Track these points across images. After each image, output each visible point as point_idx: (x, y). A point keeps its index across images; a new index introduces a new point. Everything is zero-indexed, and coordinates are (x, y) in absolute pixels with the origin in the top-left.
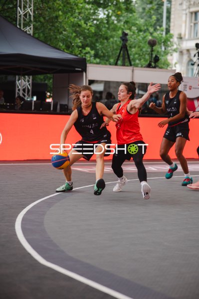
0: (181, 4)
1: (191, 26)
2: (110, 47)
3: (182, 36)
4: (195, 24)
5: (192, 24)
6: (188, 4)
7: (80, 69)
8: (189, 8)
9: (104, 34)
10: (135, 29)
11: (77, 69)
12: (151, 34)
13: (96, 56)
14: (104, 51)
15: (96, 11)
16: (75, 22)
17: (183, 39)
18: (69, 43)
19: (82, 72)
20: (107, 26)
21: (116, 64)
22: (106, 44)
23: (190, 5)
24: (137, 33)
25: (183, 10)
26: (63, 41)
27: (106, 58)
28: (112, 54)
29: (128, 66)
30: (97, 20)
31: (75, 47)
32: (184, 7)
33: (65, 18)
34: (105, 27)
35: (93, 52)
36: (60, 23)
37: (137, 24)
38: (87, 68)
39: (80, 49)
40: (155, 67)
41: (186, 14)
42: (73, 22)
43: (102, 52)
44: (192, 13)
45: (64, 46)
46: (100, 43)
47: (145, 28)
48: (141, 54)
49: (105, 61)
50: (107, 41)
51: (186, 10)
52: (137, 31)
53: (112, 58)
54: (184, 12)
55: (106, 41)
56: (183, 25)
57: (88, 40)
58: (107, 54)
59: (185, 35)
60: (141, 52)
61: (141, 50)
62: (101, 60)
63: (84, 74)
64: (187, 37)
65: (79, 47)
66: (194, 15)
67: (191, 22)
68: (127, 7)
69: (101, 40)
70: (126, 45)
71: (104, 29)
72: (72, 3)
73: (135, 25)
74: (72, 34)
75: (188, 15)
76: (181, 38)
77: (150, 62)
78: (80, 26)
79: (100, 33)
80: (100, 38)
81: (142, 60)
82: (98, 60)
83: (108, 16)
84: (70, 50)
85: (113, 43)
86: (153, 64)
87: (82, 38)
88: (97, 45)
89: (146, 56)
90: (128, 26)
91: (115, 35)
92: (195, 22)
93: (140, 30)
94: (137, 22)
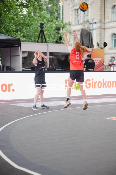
0: (69, 5)
1: (75, 17)
2: (31, 31)
3: (71, 23)
4: (77, 16)
5: (76, 16)
6: (73, 5)
7: (17, 45)
8: (74, 7)
9: (27, 23)
10: (46, 20)
11: (15, 45)
12: (55, 23)
13: (24, 36)
14: (28, 33)
15: (22, 10)
16: (11, 17)
17: (71, 25)
18: (8, 30)
19: (18, 46)
20: (29, 18)
21: (38, 42)
22: (29, 29)
23: (74, 5)
24: (47, 23)
25: (70, 8)
26: (4, 28)
27: (29, 37)
28: (33, 35)
29: (44, 43)
30: (23, 15)
31: (12, 31)
32: (71, 6)
33: (5, 15)
34: (28, 19)
35: (22, 35)
36: (2, 18)
37: (46, 17)
38: (21, 44)
39: (15, 33)
40: (60, 43)
41: (72, 10)
42: (10, 17)
43: (27, 34)
44: (75, 10)
45: (5, 31)
46: (25, 29)
47: (51, 19)
48: (49, 35)
49: (29, 39)
50: (30, 27)
51: (72, 8)
52: (46, 22)
53: (33, 38)
54: (71, 9)
55: (28, 27)
56: (71, 17)
57: (18, 27)
58: (29, 35)
59: (72, 22)
60: (50, 33)
61: (50, 32)
62: (26, 38)
63: (20, 48)
64: (73, 24)
65: (14, 32)
66: (76, 11)
67: (75, 15)
68: (40, 7)
69: (26, 27)
70: (43, 30)
71: (27, 20)
72: (9, 6)
73: (45, 18)
74: (9, 24)
75: (74, 11)
76: (70, 24)
77: (57, 40)
78: (14, 19)
79: (25, 23)
80: (25, 25)
81: (50, 38)
82: (25, 39)
83: (29, 13)
84: (9, 33)
85: (33, 29)
86: (59, 41)
87: (15, 26)
88: (24, 30)
89: (53, 35)
90: (41, 18)
91: (33, 24)
92: (77, 15)
93: (49, 21)
94: (47, 16)
